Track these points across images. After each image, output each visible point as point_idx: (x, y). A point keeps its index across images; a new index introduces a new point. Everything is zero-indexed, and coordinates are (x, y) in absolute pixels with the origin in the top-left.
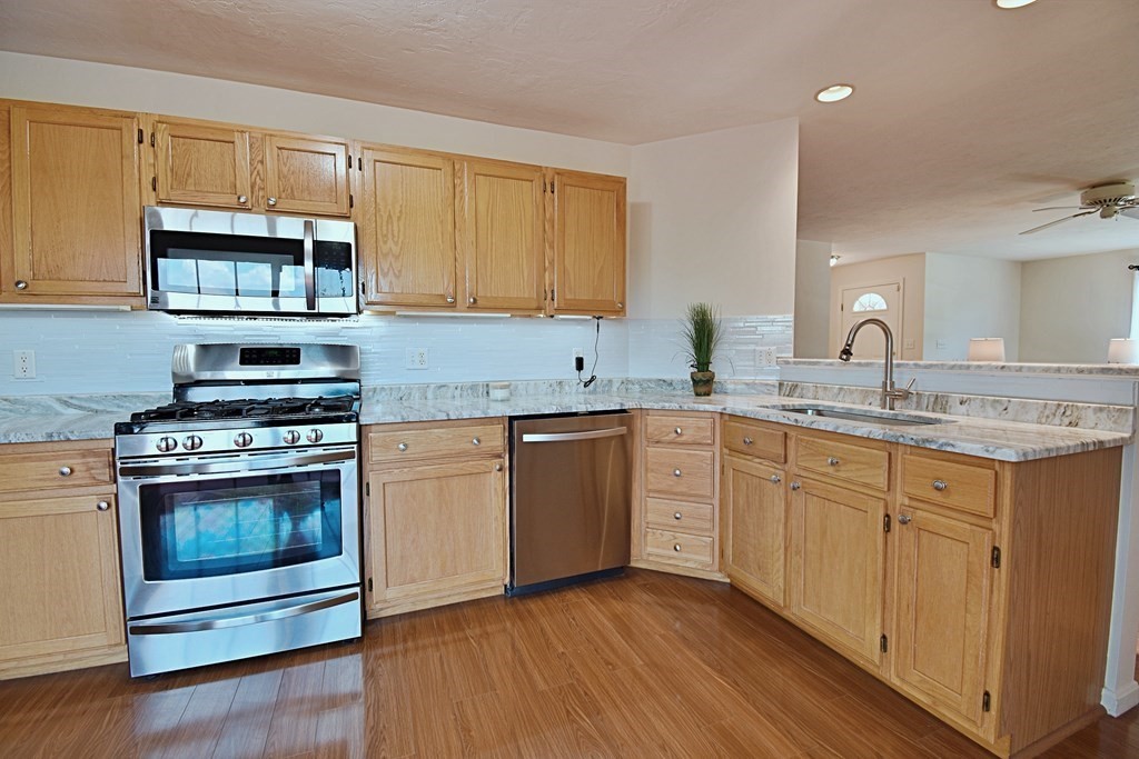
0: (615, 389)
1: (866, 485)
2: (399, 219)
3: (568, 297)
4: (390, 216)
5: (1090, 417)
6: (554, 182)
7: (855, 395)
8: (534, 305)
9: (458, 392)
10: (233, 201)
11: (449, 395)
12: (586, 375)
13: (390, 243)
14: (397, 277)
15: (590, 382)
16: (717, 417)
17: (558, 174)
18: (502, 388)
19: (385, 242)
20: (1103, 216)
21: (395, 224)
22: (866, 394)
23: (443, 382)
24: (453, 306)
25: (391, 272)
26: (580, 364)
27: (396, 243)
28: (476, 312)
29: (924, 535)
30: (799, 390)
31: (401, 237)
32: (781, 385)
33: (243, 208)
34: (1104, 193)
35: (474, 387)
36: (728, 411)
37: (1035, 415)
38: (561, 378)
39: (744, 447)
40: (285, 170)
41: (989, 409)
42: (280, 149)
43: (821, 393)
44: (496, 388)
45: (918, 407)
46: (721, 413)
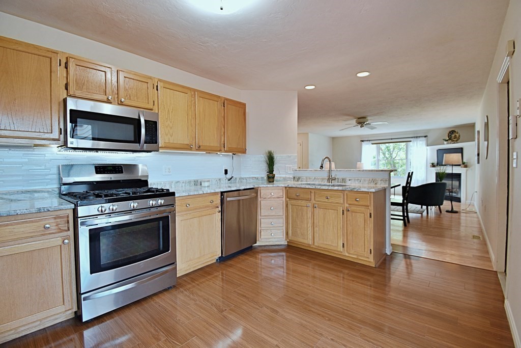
0: (237, 181)
1: (337, 203)
2: (172, 112)
3: (229, 146)
4: (168, 111)
5: (379, 182)
6: (226, 103)
7: (319, 180)
8: (219, 149)
9: (184, 184)
10: (105, 98)
11: (180, 186)
12: (229, 176)
13: (169, 122)
14: (171, 136)
15: (231, 178)
16: (284, 188)
17: (226, 100)
18: (207, 181)
19: (167, 122)
20: (361, 127)
21: (171, 114)
22: (323, 179)
23: (177, 180)
24: (191, 149)
25: (169, 135)
26: (226, 172)
27: (171, 122)
28: (199, 151)
29: (353, 214)
30: (301, 179)
31: (173, 120)
32: (294, 178)
33: (108, 102)
34: (361, 120)
35: (190, 182)
36: (290, 186)
37: (367, 182)
38: (220, 177)
39: (296, 197)
40: (127, 87)
41: (356, 182)
42: (125, 77)
43: (308, 180)
44: (205, 182)
45: (338, 182)
46: (286, 187)
